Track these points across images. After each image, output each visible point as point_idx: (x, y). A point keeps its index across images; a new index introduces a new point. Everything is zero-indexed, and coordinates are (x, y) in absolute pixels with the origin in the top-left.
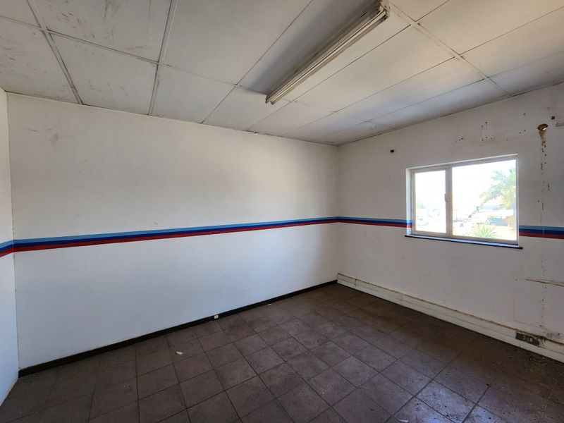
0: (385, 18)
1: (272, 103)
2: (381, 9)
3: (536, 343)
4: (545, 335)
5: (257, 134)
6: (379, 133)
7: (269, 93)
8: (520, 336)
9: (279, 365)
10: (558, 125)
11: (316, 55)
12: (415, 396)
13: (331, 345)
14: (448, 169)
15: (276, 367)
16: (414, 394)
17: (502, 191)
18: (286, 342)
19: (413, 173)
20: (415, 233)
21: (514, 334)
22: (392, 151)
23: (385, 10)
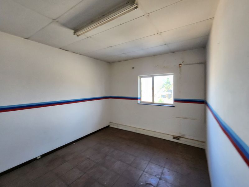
0: (136, 8)
1: (78, 36)
2: (136, 3)
3: (178, 139)
4: (180, 136)
5: (66, 51)
6: (128, 60)
7: (76, 30)
8: (174, 138)
9: (81, 176)
10: (185, 65)
11: (103, 16)
12: (144, 171)
13: (108, 158)
14: (153, 77)
15: (79, 178)
16: (143, 170)
17: (165, 86)
18: (84, 162)
19: (141, 77)
20: (141, 102)
21: (172, 137)
22: (133, 68)
23: (137, 4)
